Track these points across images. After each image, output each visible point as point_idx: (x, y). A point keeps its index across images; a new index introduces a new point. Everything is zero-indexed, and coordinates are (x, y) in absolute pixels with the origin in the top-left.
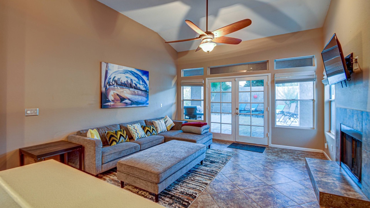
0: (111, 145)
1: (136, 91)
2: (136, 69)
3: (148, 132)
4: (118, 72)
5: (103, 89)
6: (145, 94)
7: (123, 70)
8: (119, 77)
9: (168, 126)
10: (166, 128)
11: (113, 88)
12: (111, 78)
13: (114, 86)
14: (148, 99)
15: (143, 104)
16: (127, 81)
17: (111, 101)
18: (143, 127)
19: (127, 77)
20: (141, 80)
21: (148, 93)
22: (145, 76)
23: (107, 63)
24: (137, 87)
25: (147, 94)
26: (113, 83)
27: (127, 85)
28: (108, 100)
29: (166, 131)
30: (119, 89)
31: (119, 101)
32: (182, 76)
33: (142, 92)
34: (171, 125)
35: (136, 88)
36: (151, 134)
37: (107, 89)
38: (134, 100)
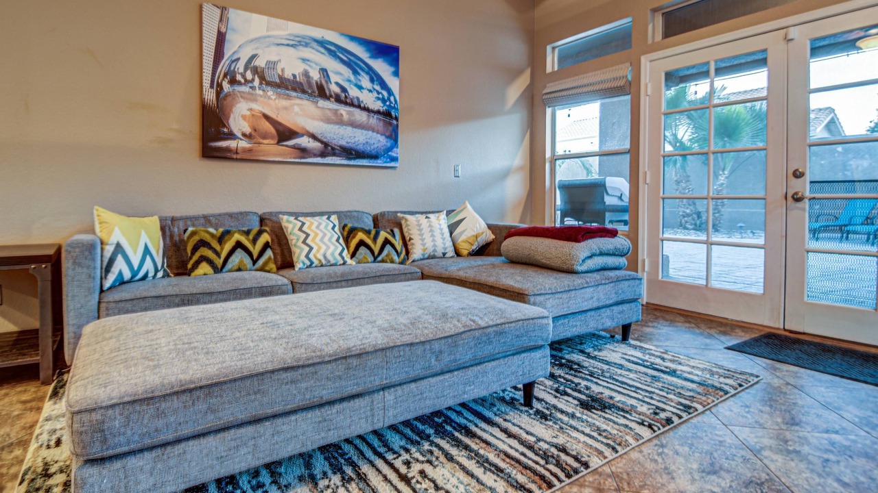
0: (193, 274)
1: (344, 110)
2: (343, 34)
3: (363, 250)
4: (267, 39)
5: (210, 95)
6: (381, 124)
7: (290, 35)
8: (274, 58)
9: (463, 237)
10: (449, 244)
11: (249, 93)
12: (238, 59)
13: (251, 87)
14: (396, 141)
15: (375, 157)
16: (306, 74)
17: (239, 135)
18: (347, 229)
19: (304, 60)
20: (367, 73)
21: (395, 122)
22: (385, 61)
23: (223, 9)
24: (346, 97)
25: (390, 124)
26: (249, 75)
27: (306, 87)
28: (225, 130)
29: (451, 253)
30: (273, 97)
31: (272, 137)
32: (549, 69)
33: (369, 116)
34: (477, 237)
35: (343, 99)
36: (375, 258)
37: (222, 96)
38: (335, 142)
